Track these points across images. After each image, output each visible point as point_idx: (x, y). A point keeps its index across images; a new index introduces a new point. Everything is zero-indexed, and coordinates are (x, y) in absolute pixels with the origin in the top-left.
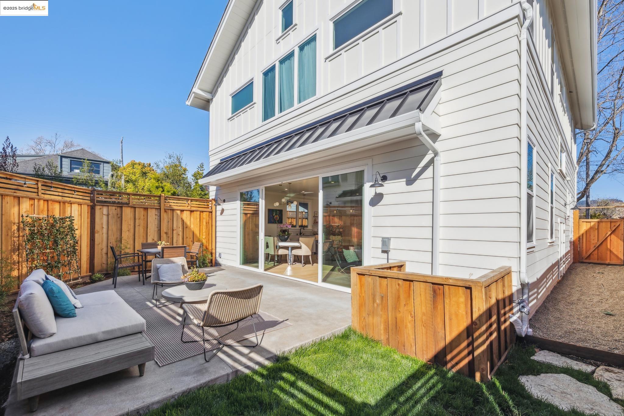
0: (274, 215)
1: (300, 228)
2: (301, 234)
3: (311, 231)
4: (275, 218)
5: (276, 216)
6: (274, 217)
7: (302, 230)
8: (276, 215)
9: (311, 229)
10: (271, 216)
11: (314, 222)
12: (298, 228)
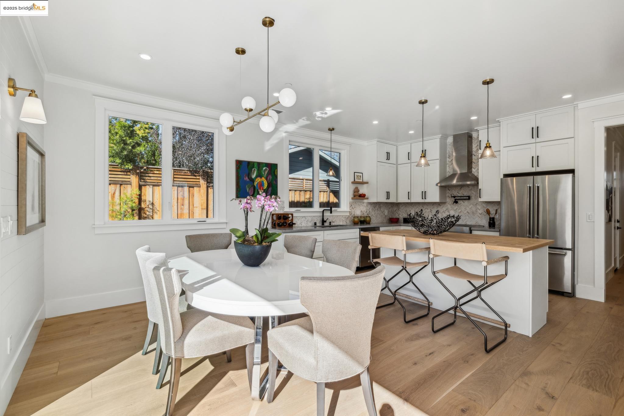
0: (254, 176)
1: (322, 209)
2: (323, 221)
3: (348, 214)
4: (255, 184)
5: (258, 180)
6: (253, 181)
7: (327, 214)
8: (259, 175)
9: (348, 210)
10: (246, 179)
11: (355, 196)
12: (316, 207)
